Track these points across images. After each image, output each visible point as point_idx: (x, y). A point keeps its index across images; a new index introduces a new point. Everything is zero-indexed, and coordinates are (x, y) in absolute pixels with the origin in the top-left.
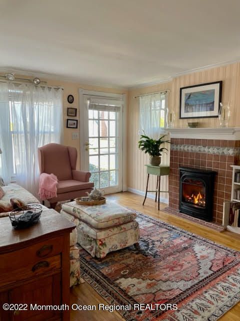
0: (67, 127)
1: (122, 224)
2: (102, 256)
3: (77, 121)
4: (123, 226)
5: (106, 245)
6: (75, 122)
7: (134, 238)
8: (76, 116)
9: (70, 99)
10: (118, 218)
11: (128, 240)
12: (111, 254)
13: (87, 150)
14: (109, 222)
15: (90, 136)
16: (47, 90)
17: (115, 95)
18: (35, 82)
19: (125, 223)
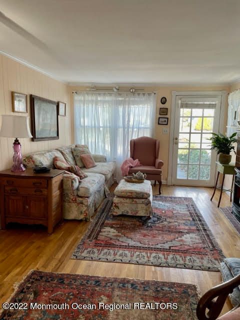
0: (159, 124)
1: (135, 198)
2: (115, 214)
3: (168, 118)
4: (135, 200)
5: (119, 208)
6: (166, 120)
7: (144, 211)
8: (167, 114)
9: (164, 100)
10: (132, 193)
11: (138, 211)
12: (122, 216)
13: (177, 143)
14: (123, 193)
15: (180, 131)
16: (141, 96)
17: (211, 93)
18: (131, 91)
19: (137, 198)
